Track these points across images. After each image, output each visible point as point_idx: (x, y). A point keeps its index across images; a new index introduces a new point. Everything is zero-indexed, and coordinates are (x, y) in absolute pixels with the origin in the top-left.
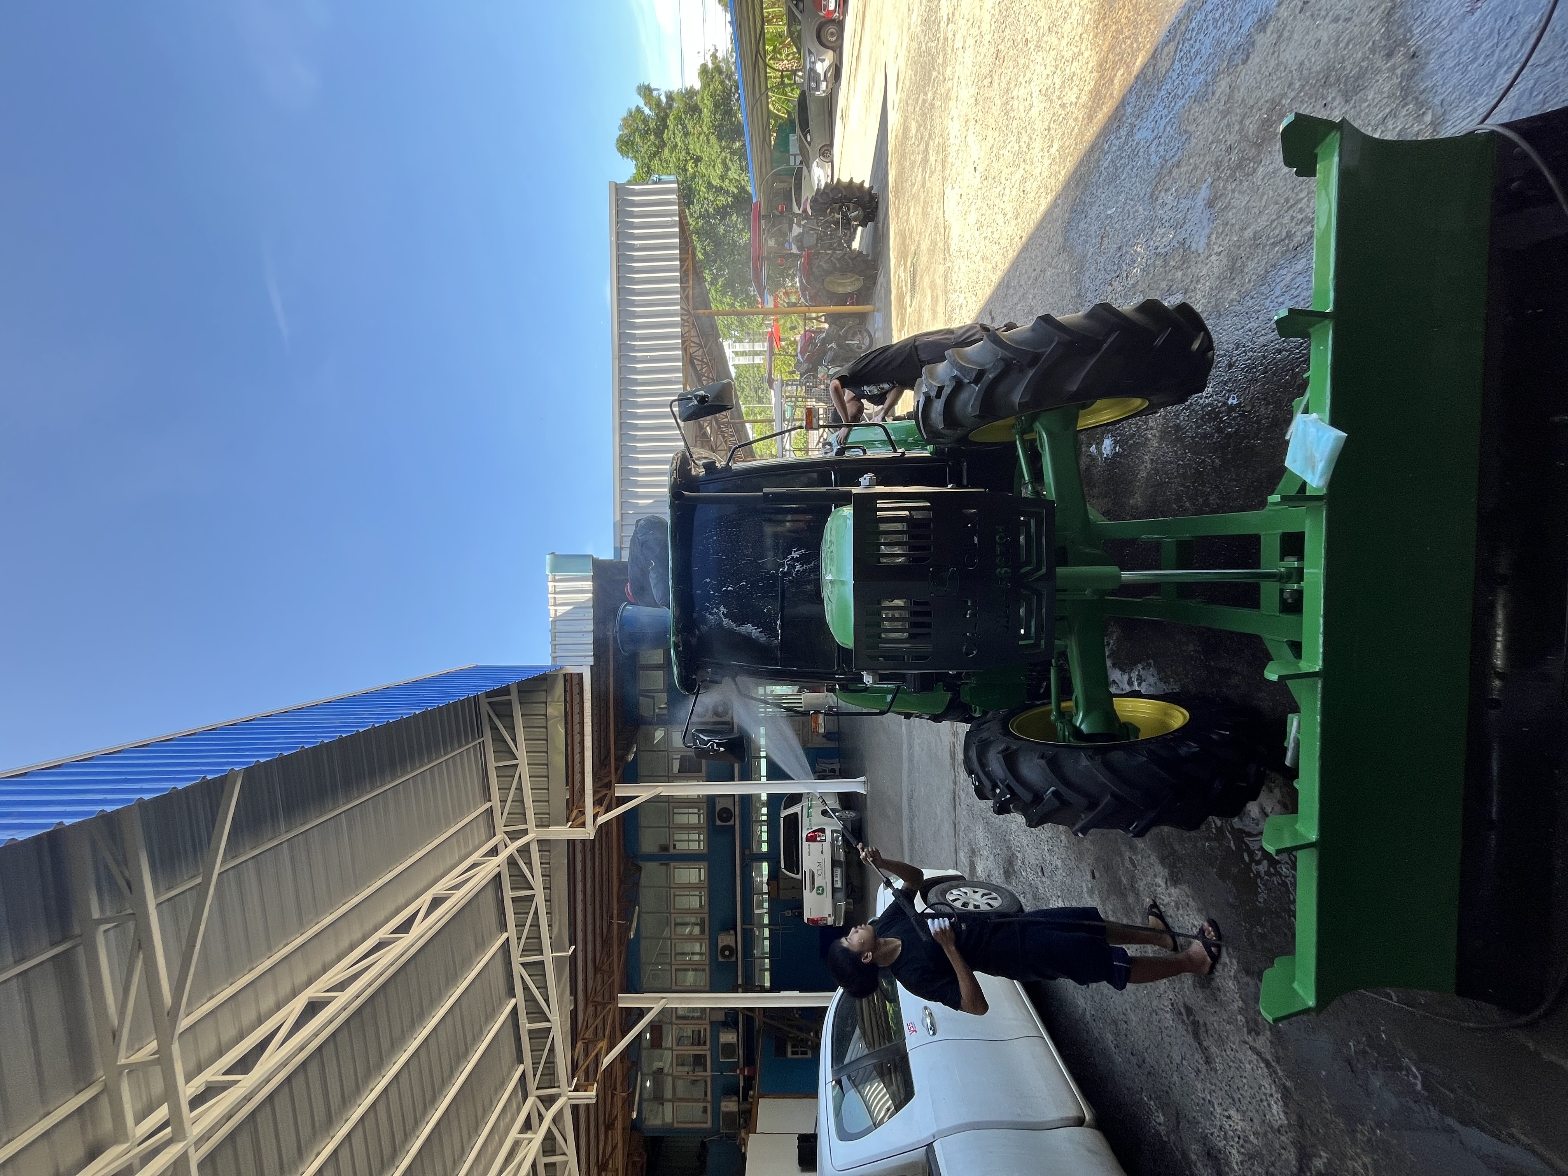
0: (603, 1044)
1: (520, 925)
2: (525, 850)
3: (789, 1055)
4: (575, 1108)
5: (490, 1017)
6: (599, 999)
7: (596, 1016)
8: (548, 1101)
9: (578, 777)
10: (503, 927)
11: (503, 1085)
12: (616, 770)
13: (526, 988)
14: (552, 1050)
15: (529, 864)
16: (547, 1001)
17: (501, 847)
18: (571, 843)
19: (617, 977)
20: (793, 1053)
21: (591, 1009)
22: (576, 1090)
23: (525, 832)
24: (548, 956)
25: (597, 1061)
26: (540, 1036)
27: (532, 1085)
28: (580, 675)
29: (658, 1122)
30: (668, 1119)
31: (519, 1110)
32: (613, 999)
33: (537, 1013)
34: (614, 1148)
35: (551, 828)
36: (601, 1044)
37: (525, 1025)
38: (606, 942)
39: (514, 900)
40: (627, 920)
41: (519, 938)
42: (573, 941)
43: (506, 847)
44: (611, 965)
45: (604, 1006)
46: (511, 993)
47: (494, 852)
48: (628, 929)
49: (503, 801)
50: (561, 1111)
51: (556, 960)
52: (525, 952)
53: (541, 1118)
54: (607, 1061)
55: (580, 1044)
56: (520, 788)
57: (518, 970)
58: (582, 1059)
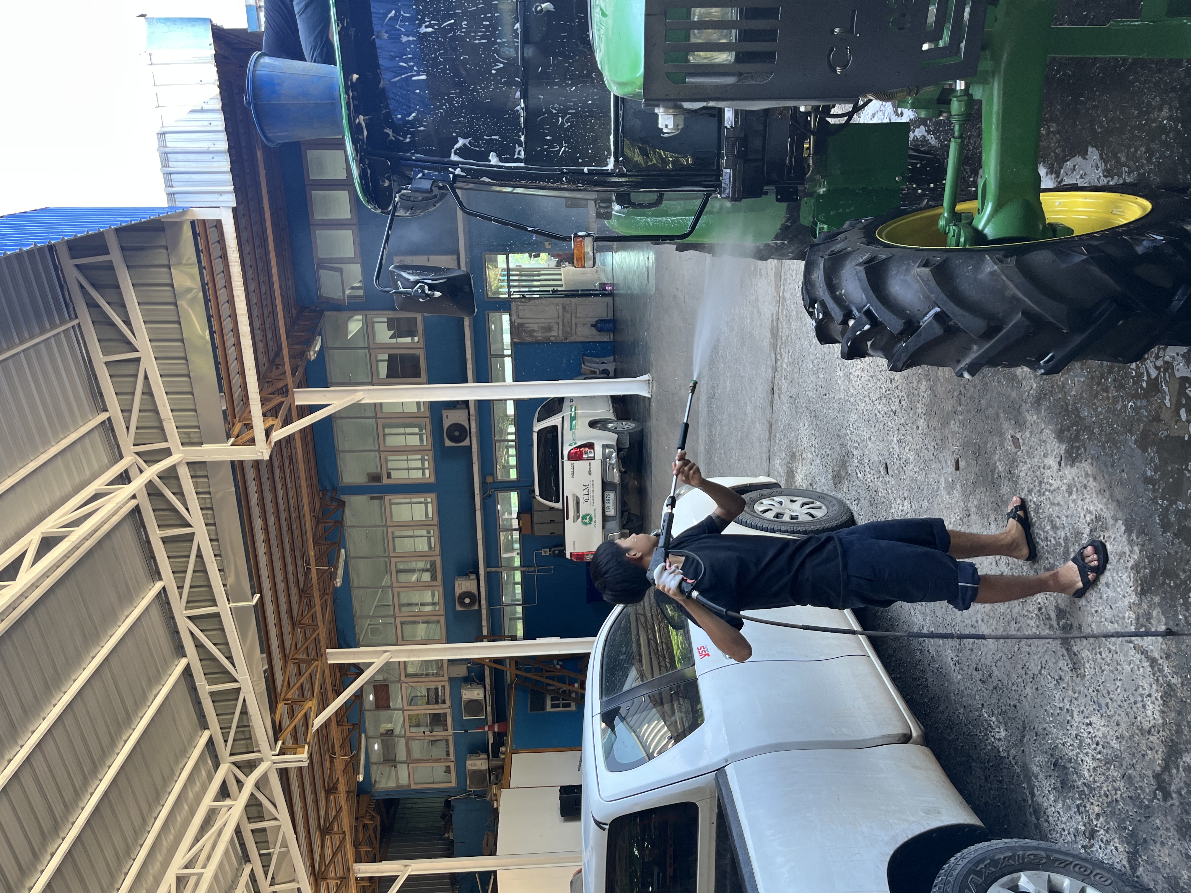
0: (312, 704)
1: (179, 572)
2: (170, 476)
3: (549, 708)
4: (284, 774)
5: (156, 679)
6: (302, 656)
7: (300, 673)
8: (249, 767)
9: (236, 380)
10: (156, 574)
11: (184, 753)
12: (294, 371)
13: (199, 645)
14: (244, 712)
15: (180, 494)
16: (230, 658)
17: (133, 473)
18: (237, 467)
19: (322, 632)
20: (553, 706)
21: (292, 668)
22: (282, 753)
23: (168, 452)
24: (224, 607)
25: (306, 722)
26: (226, 698)
27: (223, 751)
28: (218, 224)
29: (392, 784)
30: (404, 779)
31: (210, 779)
32: (320, 655)
33: (218, 673)
34: (339, 811)
35: (205, 447)
36: (309, 704)
37: (204, 687)
38: (304, 592)
39: (165, 540)
40: (329, 565)
41: (180, 588)
42: (257, 587)
43: (141, 471)
44: (313, 618)
45: (309, 662)
46: (180, 651)
47: (124, 478)
48: (332, 576)
49: (126, 411)
50: (265, 777)
51: (236, 613)
52: (190, 603)
53: (240, 784)
54: (318, 722)
55: (282, 707)
56: (148, 392)
57: (184, 625)
58: (286, 722)
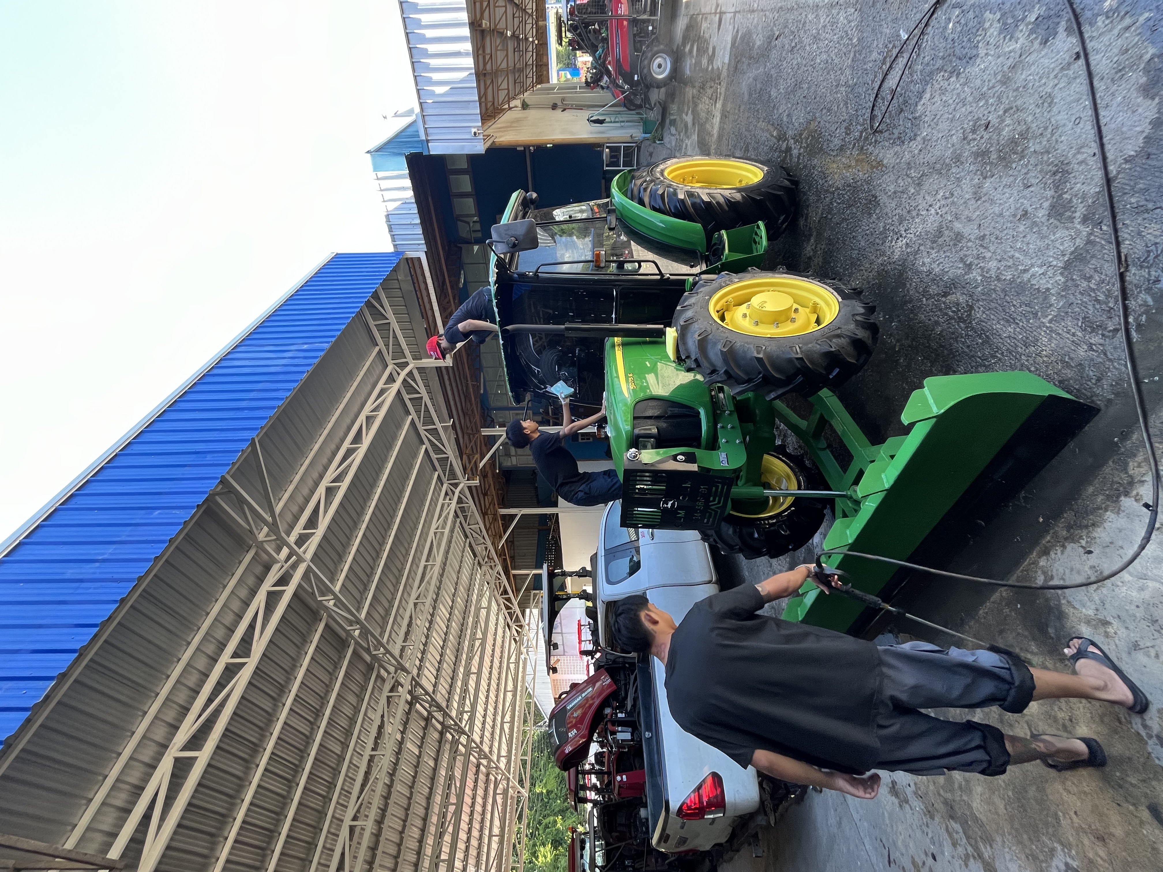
0: (477, 456)
1: (418, 412)
2: (410, 374)
4: (470, 488)
5: (415, 456)
6: (470, 432)
7: (470, 441)
8: (456, 485)
10: (408, 413)
11: (429, 483)
13: (429, 440)
14: (451, 465)
15: (414, 380)
16: (443, 445)
17: (395, 374)
18: (439, 369)
19: (478, 418)
21: (466, 437)
22: (468, 480)
23: (407, 364)
24: (439, 426)
25: (476, 465)
26: (444, 461)
27: (445, 480)
28: (419, 259)
29: (509, 464)
30: (514, 463)
31: (441, 491)
32: (479, 432)
33: (438, 450)
34: (489, 486)
36: (476, 456)
37: (434, 456)
38: (467, 397)
39: (410, 399)
41: (419, 418)
42: (451, 416)
43: (399, 374)
44: (473, 411)
45: (474, 435)
46: (422, 443)
47: (391, 379)
48: (479, 387)
49: (387, 345)
50: (462, 489)
51: (445, 428)
52: (424, 424)
53: (453, 493)
54: (481, 465)
55: (465, 457)
56: (395, 337)
57: (423, 433)
58: (468, 465)
